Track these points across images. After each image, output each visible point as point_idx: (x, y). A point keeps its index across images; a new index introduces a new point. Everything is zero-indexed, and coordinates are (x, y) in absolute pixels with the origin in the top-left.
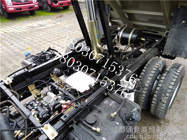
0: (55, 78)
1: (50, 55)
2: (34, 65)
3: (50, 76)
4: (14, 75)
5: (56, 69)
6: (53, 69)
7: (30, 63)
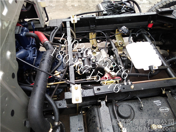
0: (119, 36)
1: (128, 7)
2: (105, 12)
3: (114, 31)
4: (82, 16)
5: (124, 28)
6: (121, 26)
7: (102, 9)
